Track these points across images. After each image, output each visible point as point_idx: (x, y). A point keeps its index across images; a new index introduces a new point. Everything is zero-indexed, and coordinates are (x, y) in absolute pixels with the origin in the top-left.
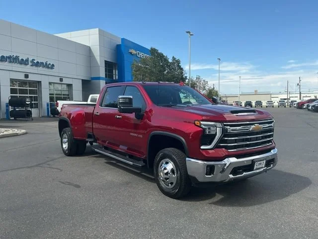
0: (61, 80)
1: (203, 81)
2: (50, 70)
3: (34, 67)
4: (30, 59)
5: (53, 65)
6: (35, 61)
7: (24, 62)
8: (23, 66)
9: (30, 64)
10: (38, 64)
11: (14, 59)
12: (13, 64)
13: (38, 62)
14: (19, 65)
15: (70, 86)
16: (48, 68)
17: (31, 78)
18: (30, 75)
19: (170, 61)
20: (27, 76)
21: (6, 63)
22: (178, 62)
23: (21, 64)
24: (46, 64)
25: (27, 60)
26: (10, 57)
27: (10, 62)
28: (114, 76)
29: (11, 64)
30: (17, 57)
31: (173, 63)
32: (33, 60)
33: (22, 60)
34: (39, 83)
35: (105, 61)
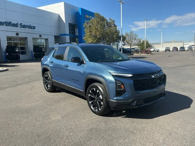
0: (40, 36)
1: (134, 35)
3: (22, 28)
4: (19, 23)
5: (34, 27)
7: (15, 25)
8: (15, 28)
9: (19, 26)
10: (24, 26)
12: (8, 27)
13: (24, 25)
14: (12, 27)
15: (46, 40)
16: (32, 28)
17: (21, 35)
20: (17, 34)
21: (3, 26)
24: (30, 26)
25: (17, 24)
26: (6, 23)
27: (6, 25)
28: (76, 33)
29: (6, 27)
30: (10, 23)
32: (21, 24)
34: (26, 38)
35: (69, 23)
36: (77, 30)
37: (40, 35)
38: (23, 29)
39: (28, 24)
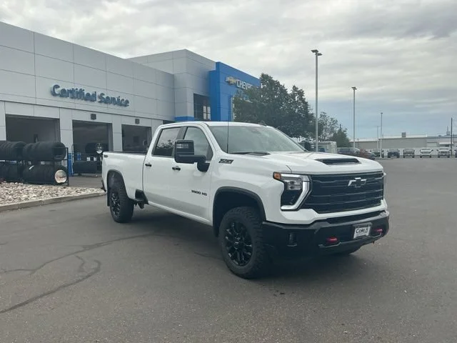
1: (329, 120)
2: (124, 108)
3: (103, 104)
4: (98, 94)
5: (127, 102)
6: (105, 97)
7: (91, 98)
8: (89, 103)
9: (98, 100)
10: (107, 101)
11: (78, 93)
12: (77, 101)
13: (108, 97)
14: (83, 102)
15: (148, 129)
16: (121, 105)
17: (99, 119)
18: (98, 115)
19: (290, 91)
20: (93, 117)
21: (68, 99)
22: (301, 93)
23: (86, 100)
24: (119, 100)
25: (94, 95)
26: (72, 91)
27: (73, 98)
28: (205, 114)
29: (73, 101)
30: (82, 91)
31: (293, 96)
32: (103, 94)
33: (88, 94)
34: (109, 126)
35: (194, 94)
36: (209, 109)
37: (136, 120)
38: (106, 105)
39: (116, 96)
